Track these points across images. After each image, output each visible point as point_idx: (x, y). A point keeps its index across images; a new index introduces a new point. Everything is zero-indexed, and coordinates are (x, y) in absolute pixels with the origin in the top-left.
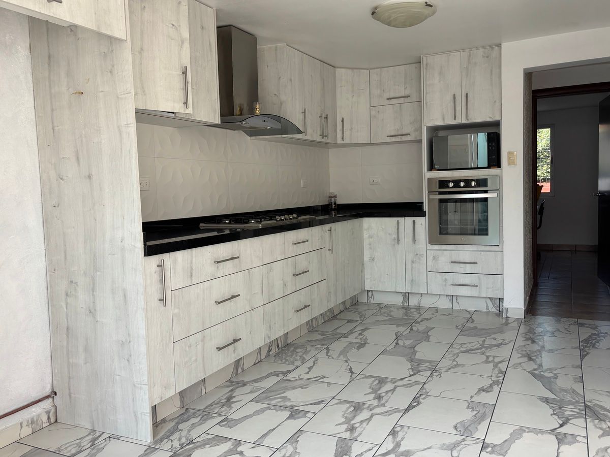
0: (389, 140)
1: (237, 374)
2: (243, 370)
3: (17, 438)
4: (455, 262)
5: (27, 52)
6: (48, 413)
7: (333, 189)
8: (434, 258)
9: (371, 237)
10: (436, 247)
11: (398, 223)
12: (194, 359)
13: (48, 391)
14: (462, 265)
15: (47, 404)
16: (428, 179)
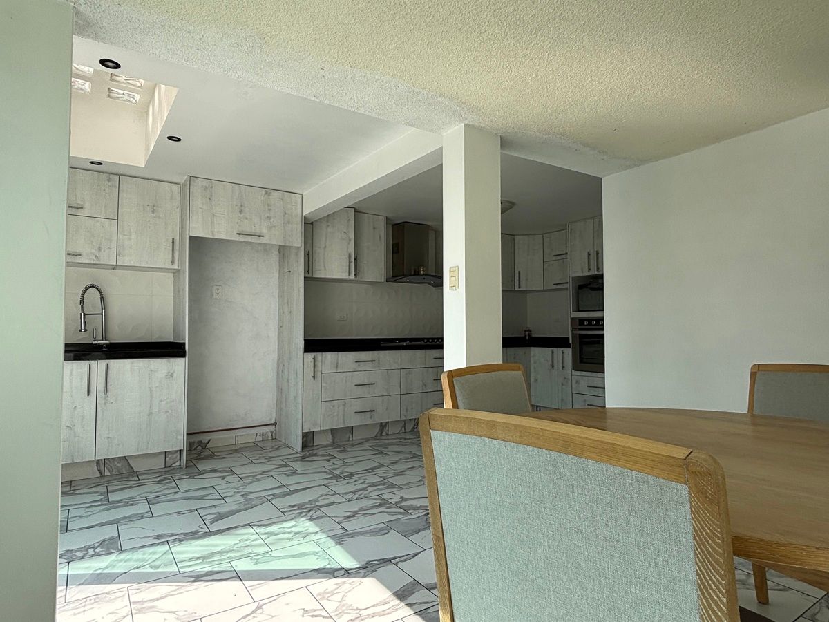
0: (555, 287)
1: (381, 435)
2: (387, 434)
3: (253, 440)
4: (590, 387)
5: (277, 252)
6: (272, 432)
7: (530, 326)
8: (577, 382)
9: (535, 363)
10: (578, 373)
11: (553, 352)
12: (336, 414)
13: (273, 421)
14: (596, 389)
15: (272, 428)
16: (572, 318)
